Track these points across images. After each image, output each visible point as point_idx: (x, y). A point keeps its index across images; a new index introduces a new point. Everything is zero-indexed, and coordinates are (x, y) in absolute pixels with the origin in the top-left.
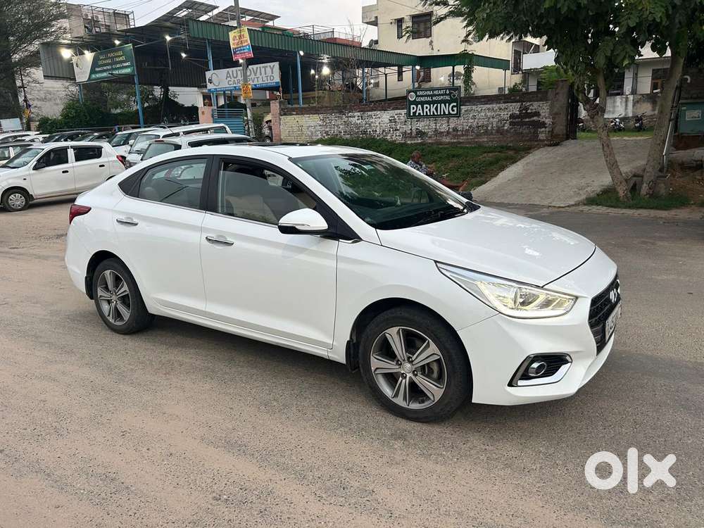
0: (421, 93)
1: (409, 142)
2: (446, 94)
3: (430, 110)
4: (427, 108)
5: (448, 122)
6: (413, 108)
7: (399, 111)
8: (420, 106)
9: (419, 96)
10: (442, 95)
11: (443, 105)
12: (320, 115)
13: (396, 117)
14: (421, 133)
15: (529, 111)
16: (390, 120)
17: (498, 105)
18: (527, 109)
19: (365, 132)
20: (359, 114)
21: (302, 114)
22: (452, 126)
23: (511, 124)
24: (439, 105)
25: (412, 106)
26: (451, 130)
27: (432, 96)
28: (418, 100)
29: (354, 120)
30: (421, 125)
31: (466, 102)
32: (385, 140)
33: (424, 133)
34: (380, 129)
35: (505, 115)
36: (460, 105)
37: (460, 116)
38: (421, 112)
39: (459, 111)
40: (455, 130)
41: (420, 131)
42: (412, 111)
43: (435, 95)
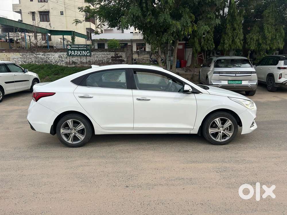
0: (73, 46)
1: (69, 66)
2: (84, 47)
3: (78, 53)
4: (76, 52)
5: (86, 58)
6: (70, 52)
7: (63, 53)
8: (73, 51)
9: (72, 47)
10: (83, 47)
11: (83, 51)
12: (20, 53)
13: (62, 55)
14: (74, 63)
15: (118, 55)
16: (59, 57)
17: (106, 53)
18: (117, 54)
19: (46, 62)
20: (42, 53)
21: (9, 52)
22: (88, 60)
23: (112, 60)
24: (82, 51)
25: (69, 51)
26: (88, 62)
27: (78, 48)
28: (72, 49)
29: (40, 56)
30: (74, 59)
31: (93, 51)
32: (57, 65)
33: (76, 63)
34: (54, 60)
35: (110, 56)
36: (91, 52)
37: (91, 56)
38: (74, 54)
39: (91, 54)
40: (89, 62)
41: (74, 62)
42: (69, 53)
43: (80, 47)
